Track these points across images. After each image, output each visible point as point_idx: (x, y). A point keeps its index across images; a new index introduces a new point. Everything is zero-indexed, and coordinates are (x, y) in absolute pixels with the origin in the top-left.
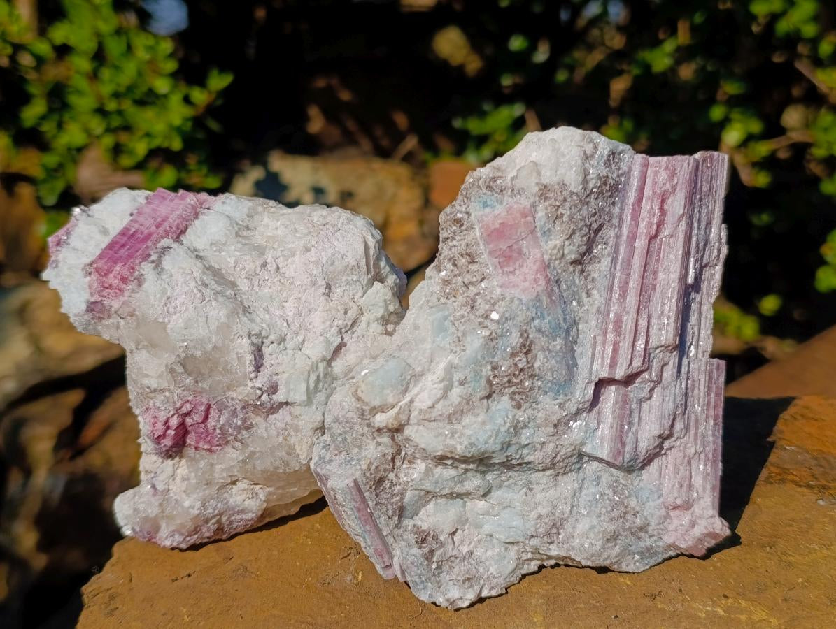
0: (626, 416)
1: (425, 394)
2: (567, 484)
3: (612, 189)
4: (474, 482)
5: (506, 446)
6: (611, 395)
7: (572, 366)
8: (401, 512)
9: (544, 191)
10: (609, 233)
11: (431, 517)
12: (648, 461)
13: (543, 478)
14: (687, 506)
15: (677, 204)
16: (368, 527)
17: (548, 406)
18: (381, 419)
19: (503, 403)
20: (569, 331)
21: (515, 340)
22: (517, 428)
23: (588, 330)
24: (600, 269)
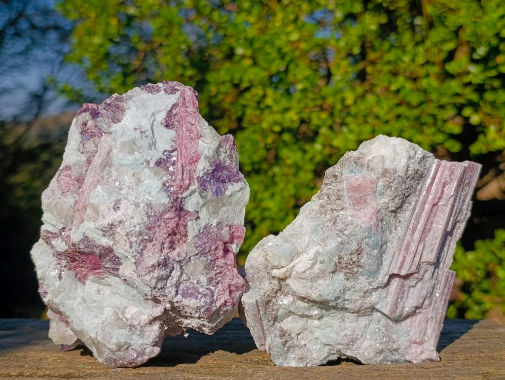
0: (401, 294)
1: (302, 264)
2: (363, 321)
3: (419, 176)
4: (316, 312)
5: (338, 298)
6: (396, 282)
7: (380, 264)
8: (276, 319)
9: (385, 173)
10: (413, 199)
11: (288, 324)
12: (407, 317)
13: (352, 316)
14: (421, 343)
15: (450, 190)
16: (257, 324)
17: (363, 283)
18: (276, 272)
19: (340, 276)
20: (382, 247)
21: (354, 246)
22: (345, 290)
23: (392, 247)
24: (404, 216)
